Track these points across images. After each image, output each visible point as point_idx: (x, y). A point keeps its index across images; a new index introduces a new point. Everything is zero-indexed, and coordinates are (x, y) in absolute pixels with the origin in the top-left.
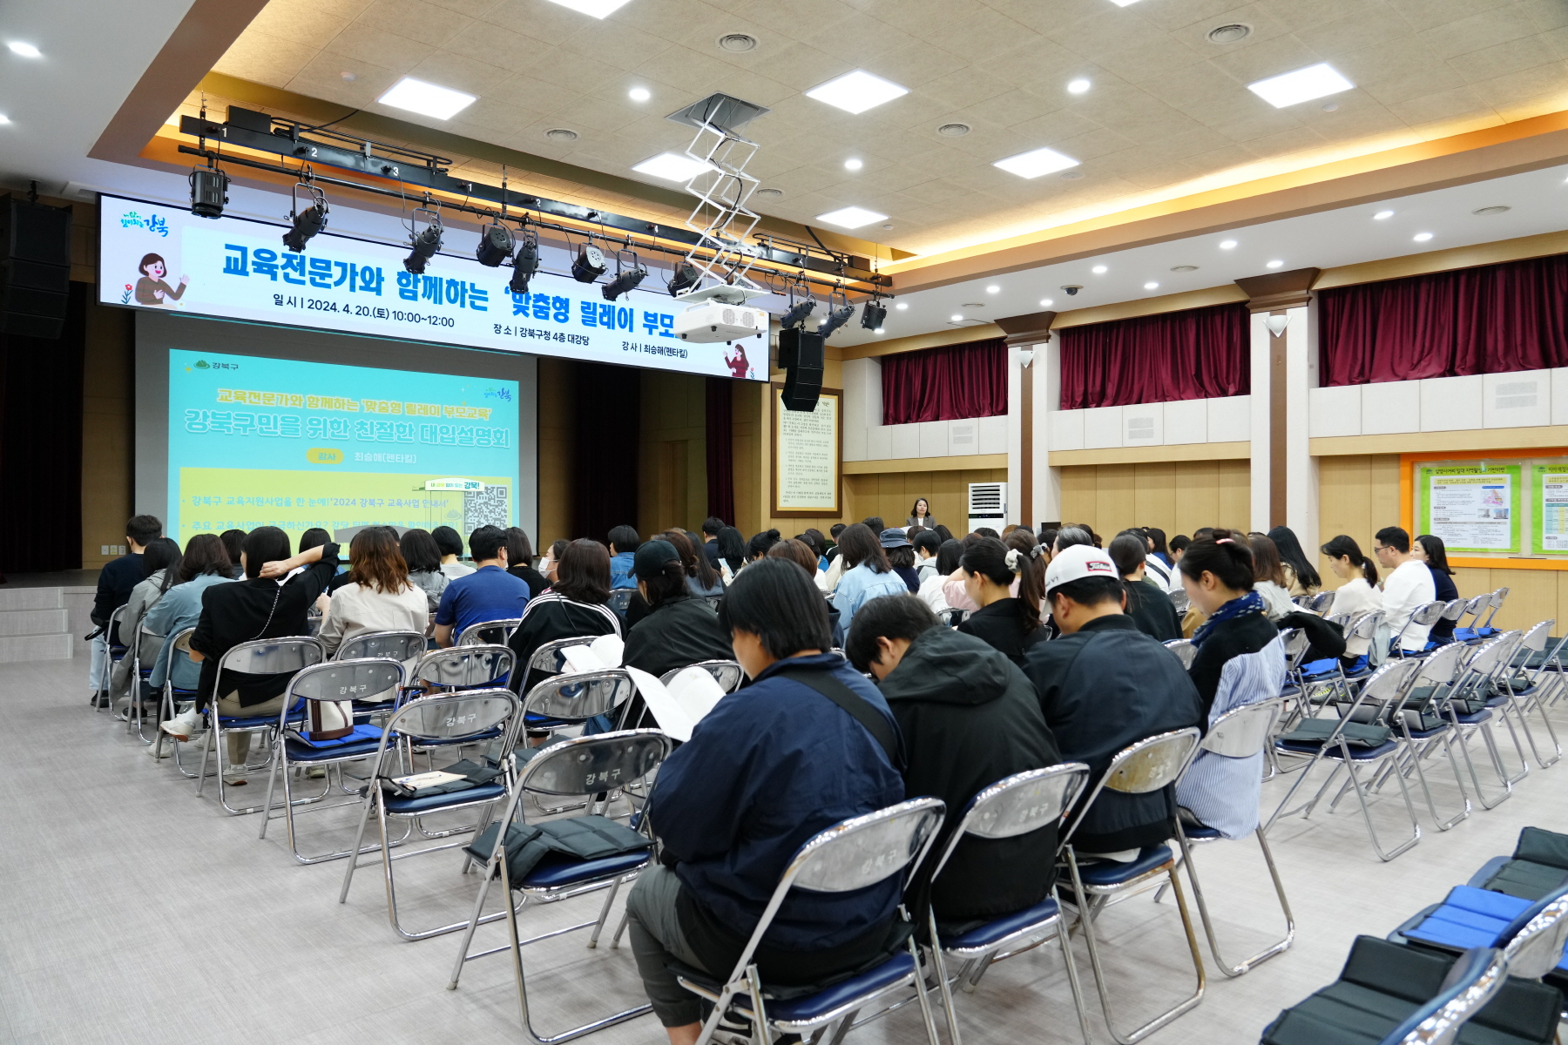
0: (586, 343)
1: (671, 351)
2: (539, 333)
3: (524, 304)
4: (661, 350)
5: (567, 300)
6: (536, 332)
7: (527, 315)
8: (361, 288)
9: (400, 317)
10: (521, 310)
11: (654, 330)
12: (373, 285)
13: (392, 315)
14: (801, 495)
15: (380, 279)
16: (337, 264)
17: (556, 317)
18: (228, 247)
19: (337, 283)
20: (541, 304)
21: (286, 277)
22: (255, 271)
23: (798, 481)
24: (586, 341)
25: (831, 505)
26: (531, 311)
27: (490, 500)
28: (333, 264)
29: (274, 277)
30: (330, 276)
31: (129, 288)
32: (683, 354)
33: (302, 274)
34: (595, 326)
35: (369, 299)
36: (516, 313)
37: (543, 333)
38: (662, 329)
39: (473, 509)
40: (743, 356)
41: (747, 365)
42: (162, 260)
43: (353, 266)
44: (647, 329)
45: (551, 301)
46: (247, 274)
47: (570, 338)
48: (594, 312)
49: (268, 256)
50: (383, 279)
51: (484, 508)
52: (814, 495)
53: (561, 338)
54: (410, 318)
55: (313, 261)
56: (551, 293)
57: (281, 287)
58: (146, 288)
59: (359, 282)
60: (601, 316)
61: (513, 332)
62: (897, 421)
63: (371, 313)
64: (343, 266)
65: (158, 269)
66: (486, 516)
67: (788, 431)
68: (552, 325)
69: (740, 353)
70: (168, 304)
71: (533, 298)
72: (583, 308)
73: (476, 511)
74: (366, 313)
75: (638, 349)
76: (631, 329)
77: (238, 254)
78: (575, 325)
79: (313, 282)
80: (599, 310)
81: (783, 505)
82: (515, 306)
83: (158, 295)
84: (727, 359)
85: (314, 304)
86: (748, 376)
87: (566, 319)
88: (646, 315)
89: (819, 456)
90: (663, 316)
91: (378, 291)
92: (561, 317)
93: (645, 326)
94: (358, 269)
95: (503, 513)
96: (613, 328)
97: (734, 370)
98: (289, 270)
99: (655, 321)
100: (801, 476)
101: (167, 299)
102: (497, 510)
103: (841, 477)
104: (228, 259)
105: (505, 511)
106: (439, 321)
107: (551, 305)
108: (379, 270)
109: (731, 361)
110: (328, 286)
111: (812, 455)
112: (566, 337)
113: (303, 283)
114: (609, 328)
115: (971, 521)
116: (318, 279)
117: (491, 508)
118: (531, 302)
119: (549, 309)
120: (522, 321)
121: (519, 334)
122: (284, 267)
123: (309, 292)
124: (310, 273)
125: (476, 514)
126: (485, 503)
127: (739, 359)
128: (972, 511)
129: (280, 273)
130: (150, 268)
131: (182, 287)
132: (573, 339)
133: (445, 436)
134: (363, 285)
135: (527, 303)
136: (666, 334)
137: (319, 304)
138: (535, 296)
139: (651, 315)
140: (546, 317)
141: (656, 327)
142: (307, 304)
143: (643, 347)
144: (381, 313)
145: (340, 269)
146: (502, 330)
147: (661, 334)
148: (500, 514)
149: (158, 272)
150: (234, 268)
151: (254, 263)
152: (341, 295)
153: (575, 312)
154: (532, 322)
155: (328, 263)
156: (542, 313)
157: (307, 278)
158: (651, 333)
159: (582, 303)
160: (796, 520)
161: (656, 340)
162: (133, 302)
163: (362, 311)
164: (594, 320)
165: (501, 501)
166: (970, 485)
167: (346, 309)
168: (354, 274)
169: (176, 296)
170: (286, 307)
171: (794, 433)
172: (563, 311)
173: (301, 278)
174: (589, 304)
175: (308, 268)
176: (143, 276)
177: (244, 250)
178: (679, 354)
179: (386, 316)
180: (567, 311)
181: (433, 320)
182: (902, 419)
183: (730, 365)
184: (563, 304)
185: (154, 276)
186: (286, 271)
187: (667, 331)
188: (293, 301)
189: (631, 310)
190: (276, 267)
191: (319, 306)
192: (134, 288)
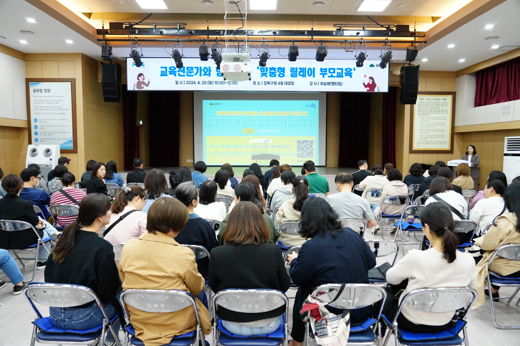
0: (293, 84)
1: (334, 83)
2: (272, 83)
3: (265, 72)
4: (329, 84)
5: (284, 68)
6: (270, 83)
7: (267, 76)
8: (204, 75)
9: (217, 83)
10: (264, 74)
11: (325, 75)
12: (208, 73)
13: (214, 83)
14: (427, 143)
15: (210, 71)
16: (195, 68)
17: (279, 75)
18: (161, 68)
19: (195, 74)
20: (273, 71)
21: (179, 74)
22: (169, 74)
23: (426, 136)
24: (293, 83)
25: (447, 147)
26: (268, 75)
27: (307, 145)
28: (194, 68)
29: (175, 75)
30: (193, 72)
31: (135, 85)
32: (340, 84)
33: (184, 73)
34: (297, 77)
35: (206, 78)
36: (262, 76)
37: (274, 82)
38: (330, 75)
39: (300, 148)
40: (373, 82)
41: (376, 85)
42: (143, 75)
43: (201, 67)
44: (322, 75)
45: (277, 69)
46: (167, 75)
47: (285, 83)
48: (296, 71)
49: (173, 68)
50: (211, 71)
51: (304, 148)
52: (436, 143)
53: (282, 83)
54: (221, 83)
55: (187, 68)
56: (276, 66)
57: (178, 78)
58: (139, 84)
59: (203, 73)
60: (300, 72)
61: (261, 83)
62: (480, 105)
63: (207, 83)
64: (197, 68)
65: (142, 78)
66: (305, 151)
67: (421, 114)
68: (277, 79)
69: (371, 81)
70: (146, 88)
71: (269, 69)
72: (291, 71)
73: (301, 149)
74: (205, 83)
75: (317, 84)
76: (314, 76)
77: (164, 69)
78: (288, 77)
79: (188, 75)
80: (299, 70)
81: (415, 147)
82: (261, 73)
83: (142, 86)
84: (364, 84)
85: (188, 83)
86: (376, 90)
87: (284, 76)
88: (321, 69)
89: (439, 124)
90: (330, 69)
91: (209, 75)
92: (281, 75)
93: (321, 74)
94: (202, 68)
95: (312, 150)
96: (305, 77)
97: (368, 88)
98: (180, 72)
99: (326, 71)
100: (427, 134)
101: (145, 87)
102: (309, 149)
103: (453, 134)
104: (162, 71)
105: (313, 149)
106: (232, 83)
107: (277, 71)
108: (210, 68)
109: (366, 84)
110: (192, 76)
111: (435, 124)
112: (284, 83)
113: (184, 76)
114: (303, 77)
115: (505, 157)
116: (189, 74)
117: (307, 148)
118: (268, 71)
119: (276, 72)
120: (264, 79)
121: (263, 84)
122: (178, 71)
123: (186, 78)
124: (187, 72)
125: (302, 150)
126: (305, 146)
127: (371, 83)
128: (506, 152)
129: (177, 73)
130: (140, 78)
131: (149, 82)
132: (287, 83)
133: (290, 122)
134: (204, 73)
135: (267, 71)
136: (332, 76)
137: (190, 82)
138: (270, 68)
139: (324, 69)
140: (275, 76)
141: (327, 74)
142: (186, 83)
143: (320, 83)
144: (210, 83)
145: (196, 69)
146: (256, 83)
147: (329, 77)
148: (311, 150)
149: (142, 79)
150: (163, 74)
151: (169, 72)
152: (196, 78)
153: (288, 72)
154: (269, 79)
155: (192, 68)
156: (273, 75)
157: (186, 74)
158: (323, 77)
159: (291, 68)
160: (424, 154)
161: (327, 79)
162: (136, 89)
163: (204, 83)
164: (296, 74)
165: (311, 146)
166: (506, 138)
167: (199, 83)
168: (201, 70)
169: (147, 85)
170: (179, 85)
171: (424, 114)
172: (282, 73)
173: (184, 74)
174: (294, 69)
175: (186, 70)
176: (138, 81)
177: (166, 68)
178: (338, 84)
179: (212, 83)
180: (284, 72)
181: (229, 83)
182: (483, 104)
183: (366, 87)
184: (282, 70)
185: (141, 80)
186: (179, 73)
187: (332, 75)
188: (181, 82)
189: (314, 69)
190: (176, 72)
191: (190, 83)
192: (136, 85)
